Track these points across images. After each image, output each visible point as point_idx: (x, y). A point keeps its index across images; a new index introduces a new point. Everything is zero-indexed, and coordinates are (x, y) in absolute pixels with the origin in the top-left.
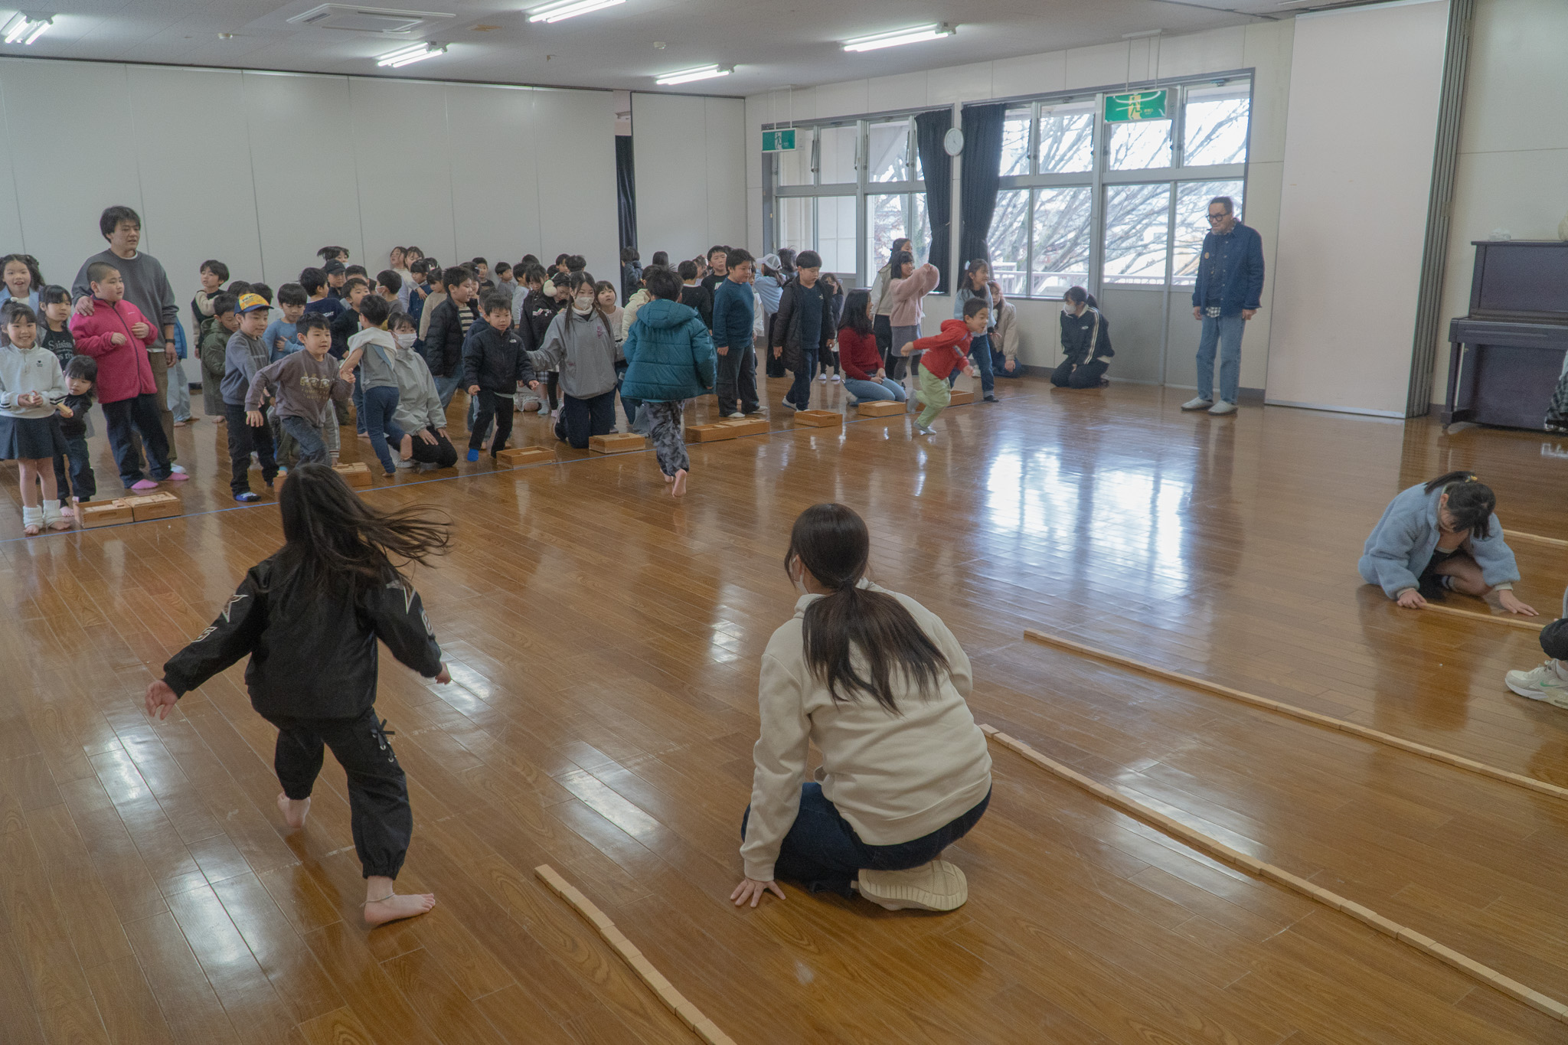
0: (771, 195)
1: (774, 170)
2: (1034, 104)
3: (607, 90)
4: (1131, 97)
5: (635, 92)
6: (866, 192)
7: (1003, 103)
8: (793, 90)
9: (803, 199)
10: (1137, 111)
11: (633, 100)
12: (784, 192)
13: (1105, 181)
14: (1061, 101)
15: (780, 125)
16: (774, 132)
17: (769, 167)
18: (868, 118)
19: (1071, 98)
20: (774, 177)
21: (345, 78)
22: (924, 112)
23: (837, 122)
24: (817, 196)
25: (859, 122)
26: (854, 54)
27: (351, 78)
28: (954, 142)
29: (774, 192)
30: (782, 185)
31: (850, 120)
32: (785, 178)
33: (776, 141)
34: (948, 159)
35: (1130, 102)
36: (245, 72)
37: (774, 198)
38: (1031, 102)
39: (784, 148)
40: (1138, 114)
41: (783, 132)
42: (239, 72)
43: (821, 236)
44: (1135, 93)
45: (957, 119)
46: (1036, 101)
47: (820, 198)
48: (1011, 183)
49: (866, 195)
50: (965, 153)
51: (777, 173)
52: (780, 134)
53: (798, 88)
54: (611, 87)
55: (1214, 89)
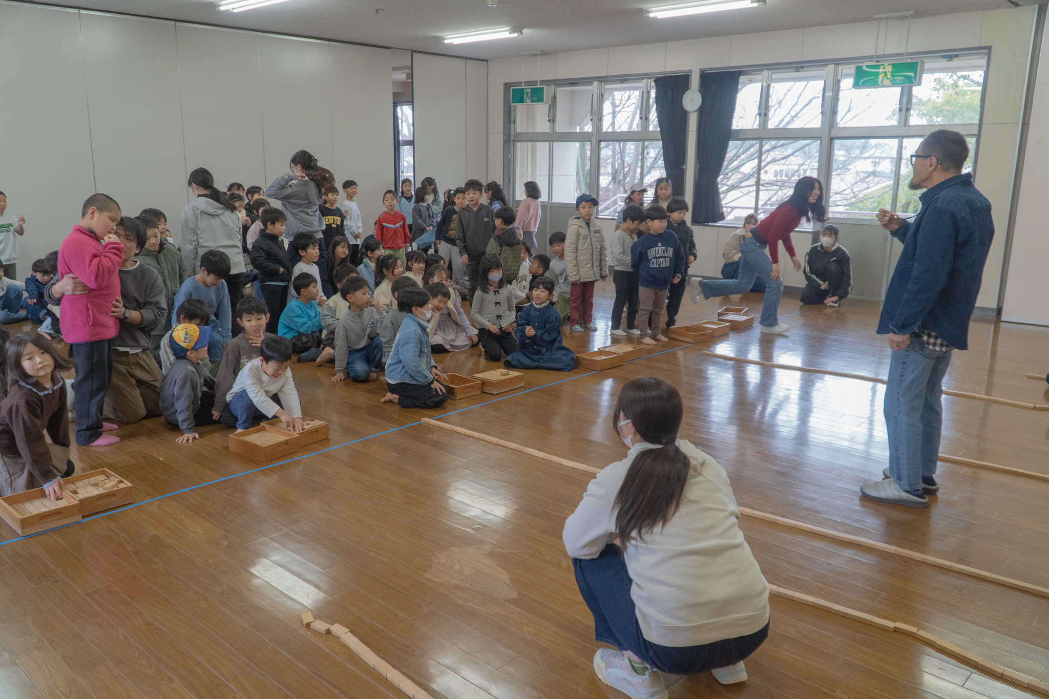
0: (510, 140)
1: (512, 119)
2: (765, 72)
3: (386, 48)
4: (882, 67)
5: (415, 51)
6: (600, 139)
7: (738, 70)
8: (541, 55)
9: (530, 144)
10: (887, 78)
11: (414, 58)
12: (520, 138)
13: (833, 135)
15: (528, 83)
16: (524, 89)
17: (509, 118)
18: (603, 80)
20: (512, 125)
21: (173, 23)
22: (662, 76)
23: (573, 82)
24: (553, 141)
25: (596, 83)
26: (656, 19)
27: (178, 24)
28: (692, 100)
29: (512, 137)
30: (519, 131)
31: (588, 81)
32: (520, 127)
33: (525, 96)
34: (685, 114)
35: (881, 70)
36: (82, 11)
37: (512, 141)
38: (763, 70)
39: (532, 101)
40: (889, 80)
41: (532, 89)
42: (76, 11)
43: (555, 173)
44: (886, 64)
45: (695, 82)
46: (767, 69)
47: (555, 143)
48: (741, 135)
49: (600, 141)
50: (701, 111)
51: (514, 122)
52: (529, 90)
53: (545, 53)
54: (391, 46)
55: (945, 63)
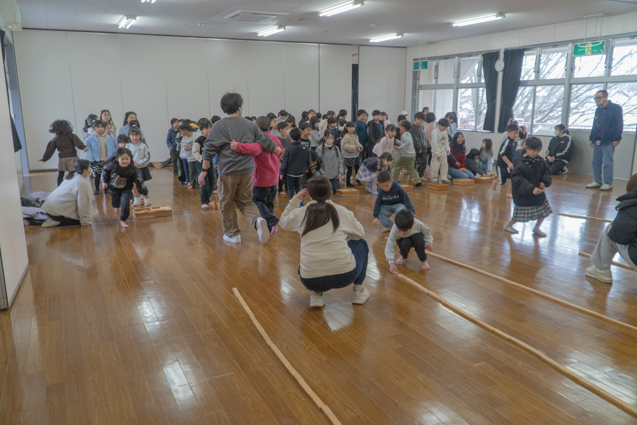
0: (416, 89)
1: (418, 78)
2: (538, 48)
3: (349, 45)
4: (587, 44)
5: (361, 45)
6: (458, 87)
7: (524, 48)
8: (428, 44)
9: (429, 90)
10: (589, 51)
11: (360, 50)
12: (421, 87)
13: (571, 83)
14: (551, 47)
15: (421, 59)
16: (418, 62)
17: (416, 76)
18: (460, 55)
19: (556, 45)
20: (418, 81)
21: (245, 41)
22: (486, 52)
23: (446, 57)
24: (436, 89)
25: (456, 57)
26: (457, 27)
27: (247, 41)
28: (500, 65)
29: (417, 87)
30: (421, 84)
31: (453, 56)
32: (422, 81)
33: (420, 66)
34: (496, 73)
35: (586, 47)
36: (207, 39)
37: (417, 90)
38: (537, 48)
39: (422, 68)
40: (590, 52)
41: (423, 62)
42: (205, 39)
43: (437, 106)
44: (589, 42)
45: (502, 55)
46: (539, 47)
47: (437, 90)
48: (526, 84)
49: (458, 88)
50: (504, 70)
51: (419, 79)
52: (421, 63)
53: (430, 43)
54: (351, 44)
55: (629, 40)
